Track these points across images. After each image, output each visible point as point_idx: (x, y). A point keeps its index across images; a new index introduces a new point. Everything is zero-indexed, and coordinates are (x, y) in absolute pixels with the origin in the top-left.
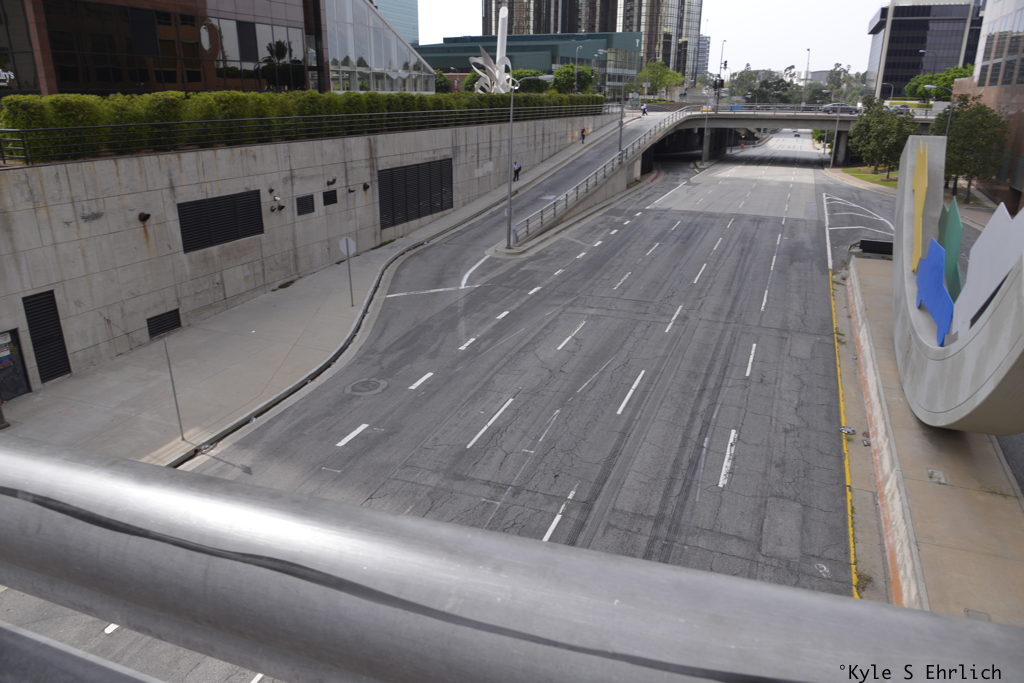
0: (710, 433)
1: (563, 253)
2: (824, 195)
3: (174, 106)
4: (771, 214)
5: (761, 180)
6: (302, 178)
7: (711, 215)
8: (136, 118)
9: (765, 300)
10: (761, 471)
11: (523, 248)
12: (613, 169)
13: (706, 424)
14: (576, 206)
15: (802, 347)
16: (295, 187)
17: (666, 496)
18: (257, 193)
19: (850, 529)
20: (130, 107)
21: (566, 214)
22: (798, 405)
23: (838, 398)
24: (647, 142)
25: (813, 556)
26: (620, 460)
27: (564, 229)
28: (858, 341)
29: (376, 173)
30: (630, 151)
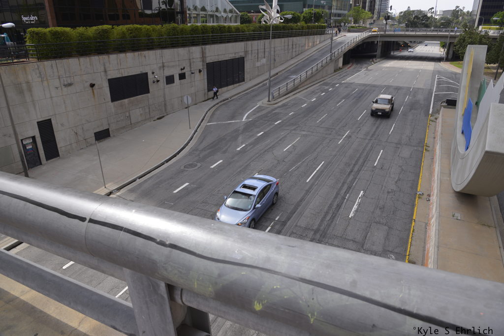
0: (350, 192)
1: (296, 104)
2: (437, 76)
3: (107, 32)
4: (406, 85)
5: (405, 68)
6: (168, 67)
7: (374, 86)
8: (89, 38)
9: (392, 129)
10: (372, 211)
11: (276, 102)
12: (326, 62)
13: (349, 188)
14: (306, 81)
15: (406, 152)
16: (165, 71)
17: (322, 221)
18: (146, 74)
19: (410, 239)
20: (85, 33)
21: (300, 85)
22: (398, 180)
23: (419, 178)
24: (346, 48)
25: (388, 251)
26: (304, 203)
27: (298, 92)
28: (436, 150)
29: (205, 64)
30: (336, 53)
